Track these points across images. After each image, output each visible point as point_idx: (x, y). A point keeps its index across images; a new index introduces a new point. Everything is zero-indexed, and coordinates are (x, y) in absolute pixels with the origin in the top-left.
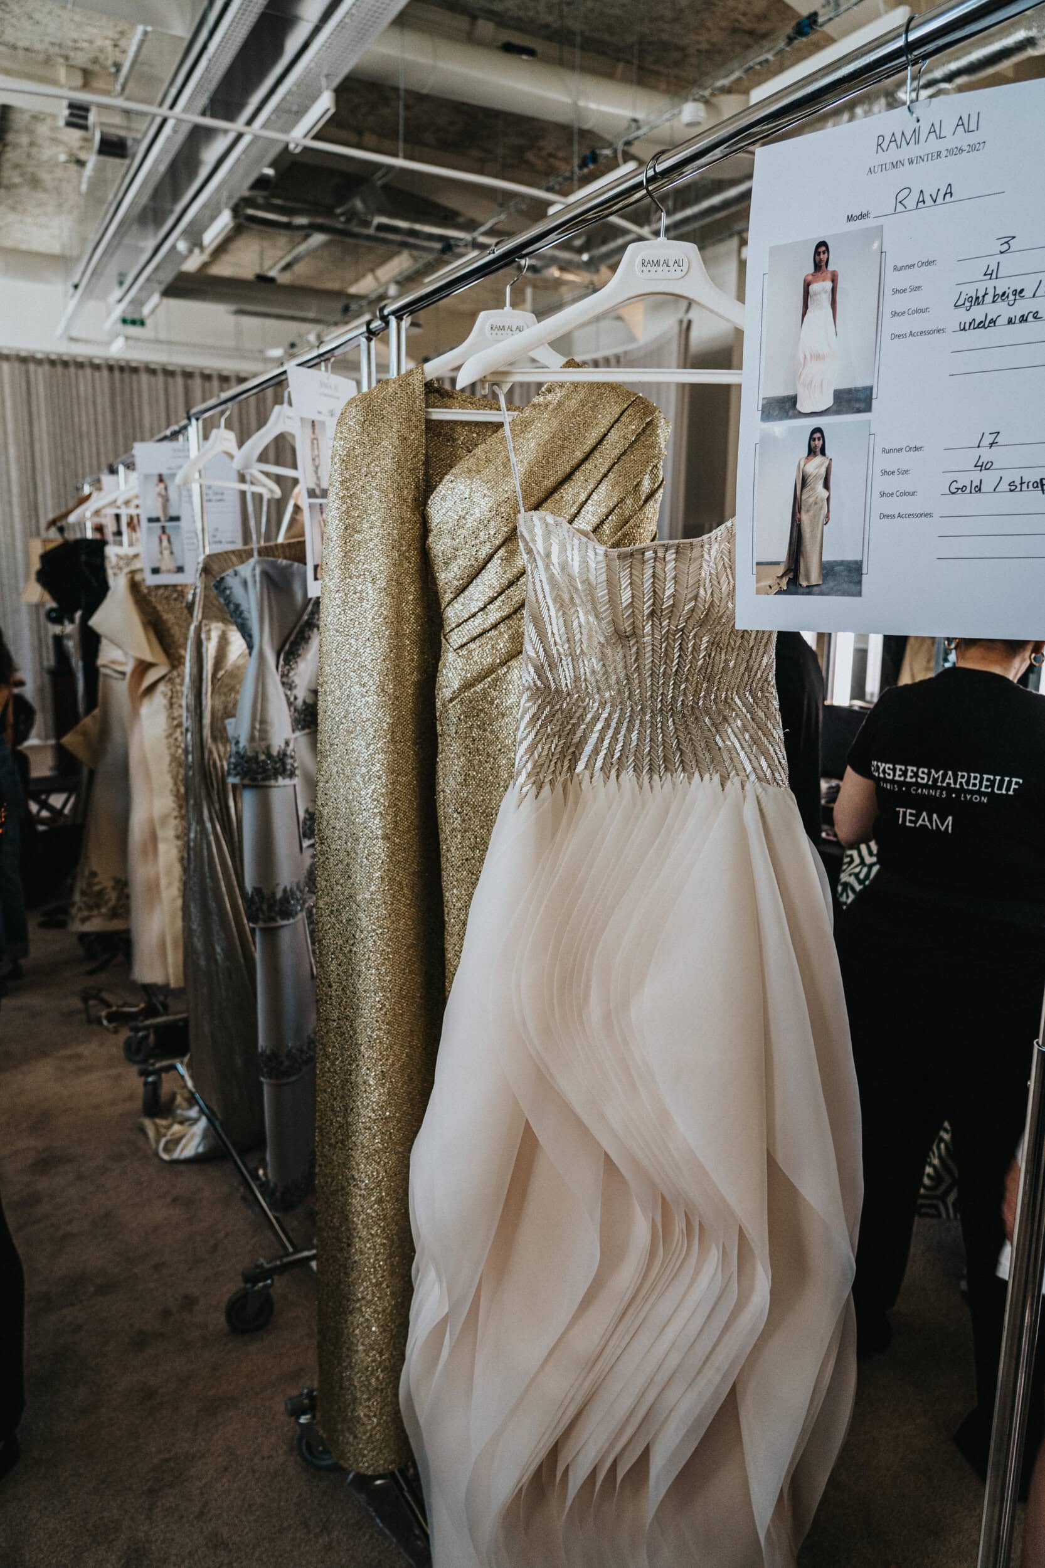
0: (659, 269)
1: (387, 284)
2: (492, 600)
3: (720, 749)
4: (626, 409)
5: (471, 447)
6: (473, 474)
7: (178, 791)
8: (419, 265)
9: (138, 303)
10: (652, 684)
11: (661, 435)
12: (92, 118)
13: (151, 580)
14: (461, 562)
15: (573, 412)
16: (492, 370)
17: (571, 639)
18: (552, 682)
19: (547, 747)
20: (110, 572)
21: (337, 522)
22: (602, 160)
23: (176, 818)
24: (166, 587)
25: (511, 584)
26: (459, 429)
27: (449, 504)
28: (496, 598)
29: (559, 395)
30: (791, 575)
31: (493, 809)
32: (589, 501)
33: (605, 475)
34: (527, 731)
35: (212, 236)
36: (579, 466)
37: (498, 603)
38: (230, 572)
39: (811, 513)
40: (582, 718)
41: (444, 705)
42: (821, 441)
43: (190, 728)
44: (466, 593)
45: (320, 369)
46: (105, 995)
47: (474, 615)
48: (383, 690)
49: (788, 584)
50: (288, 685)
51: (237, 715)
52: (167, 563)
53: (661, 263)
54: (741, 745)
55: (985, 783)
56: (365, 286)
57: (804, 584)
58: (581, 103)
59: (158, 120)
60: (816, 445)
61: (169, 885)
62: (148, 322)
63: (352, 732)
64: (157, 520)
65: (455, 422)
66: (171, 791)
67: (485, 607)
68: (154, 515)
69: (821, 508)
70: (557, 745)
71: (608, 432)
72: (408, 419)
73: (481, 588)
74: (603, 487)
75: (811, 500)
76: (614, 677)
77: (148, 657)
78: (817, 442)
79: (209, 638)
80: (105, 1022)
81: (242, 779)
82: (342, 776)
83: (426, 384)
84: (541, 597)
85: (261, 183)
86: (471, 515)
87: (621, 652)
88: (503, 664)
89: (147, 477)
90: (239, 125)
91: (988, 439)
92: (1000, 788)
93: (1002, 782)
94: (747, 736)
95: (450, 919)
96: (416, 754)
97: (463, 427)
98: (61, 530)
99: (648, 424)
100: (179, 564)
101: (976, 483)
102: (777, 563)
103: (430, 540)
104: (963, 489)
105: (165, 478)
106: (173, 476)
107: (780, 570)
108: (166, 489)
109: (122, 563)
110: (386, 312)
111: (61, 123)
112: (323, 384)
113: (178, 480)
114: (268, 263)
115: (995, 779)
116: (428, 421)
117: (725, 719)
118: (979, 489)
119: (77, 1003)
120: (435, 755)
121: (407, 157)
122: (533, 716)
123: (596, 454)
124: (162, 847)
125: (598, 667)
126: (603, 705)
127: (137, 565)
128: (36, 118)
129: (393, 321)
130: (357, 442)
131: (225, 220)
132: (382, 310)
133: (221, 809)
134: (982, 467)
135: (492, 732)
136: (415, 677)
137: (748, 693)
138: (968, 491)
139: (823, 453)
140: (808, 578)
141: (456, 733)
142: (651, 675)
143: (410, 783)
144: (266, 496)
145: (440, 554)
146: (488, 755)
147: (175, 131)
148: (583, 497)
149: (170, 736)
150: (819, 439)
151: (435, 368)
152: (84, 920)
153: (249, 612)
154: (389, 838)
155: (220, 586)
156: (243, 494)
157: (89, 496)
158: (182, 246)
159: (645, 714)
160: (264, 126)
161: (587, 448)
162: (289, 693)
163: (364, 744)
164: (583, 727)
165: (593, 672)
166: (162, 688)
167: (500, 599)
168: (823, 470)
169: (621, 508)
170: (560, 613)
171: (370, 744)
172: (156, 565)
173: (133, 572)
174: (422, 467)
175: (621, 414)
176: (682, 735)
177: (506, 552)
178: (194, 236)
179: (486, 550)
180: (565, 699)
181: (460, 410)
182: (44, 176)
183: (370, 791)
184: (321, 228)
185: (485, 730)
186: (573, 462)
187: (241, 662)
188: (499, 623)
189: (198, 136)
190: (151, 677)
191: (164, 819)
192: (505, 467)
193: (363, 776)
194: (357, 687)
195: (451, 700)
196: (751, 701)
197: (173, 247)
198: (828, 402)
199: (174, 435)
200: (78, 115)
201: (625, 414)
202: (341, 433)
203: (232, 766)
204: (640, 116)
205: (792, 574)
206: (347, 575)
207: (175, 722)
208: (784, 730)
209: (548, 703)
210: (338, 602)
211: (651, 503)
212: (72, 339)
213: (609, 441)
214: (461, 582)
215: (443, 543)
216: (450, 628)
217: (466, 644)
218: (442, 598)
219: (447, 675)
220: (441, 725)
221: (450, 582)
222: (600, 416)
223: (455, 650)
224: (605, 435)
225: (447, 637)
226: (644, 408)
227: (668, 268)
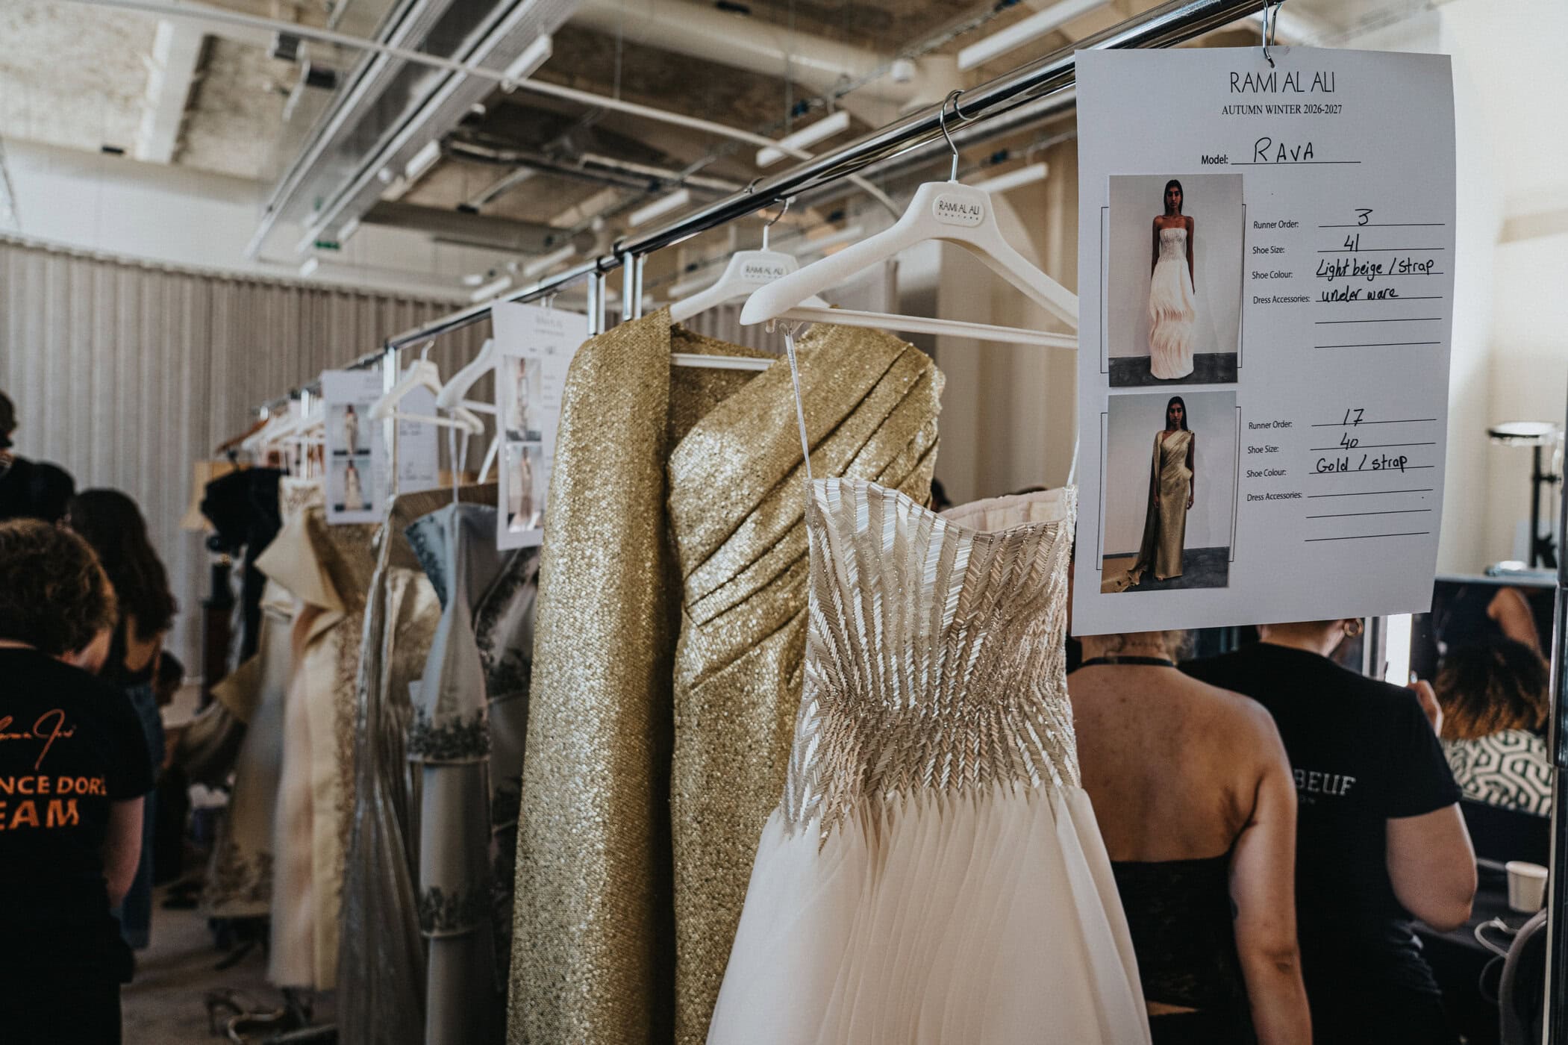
0: (956, 214)
1: (592, 217)
2: (743, 569)
4: (896, 360)
5: (719, 396)
6: (725, 427)
7: (343, 753)
8: (626, 201)
9: (334, 227)
11: (935, 388)
12: (302, 50)
13: (334, 518)
14: (708, 525)
15: (838, 362)
20: (284, 506)
21: (565, 477)
22: (812, 111)
23: (338, 785)
24: (349, 526)
25: (766, 551)
26: (707, 377)
27: (692, 460)
28: (747, 567)
29: (821, 342)
30: (1145, 568)
31: (741, 817)
32: (857, 460)
33: (875, 432)
35: (415, 166)
36: (844, 420)
37: (749, 573)
38: (426, 517)
39: (1172, 496)
41: (685, 692)
42: (1181, 413)
43: (367, 689)
44: (713, 560)
45: (539, 304)
46: (236, 999)
47: (722, 586)
48: (612, 673)
49: (1141, 579)
50: (483, 642)
51: (424, 676)
52: (352, 499)
53: (958, 208)
55: (1312, 781)
56: (569, 218)
57: (1161, 577)
58: (794, 58)
59: (370, 55)
60: (1176, 416)
61: (324, 865)
62: (345, 247)
63: (572, 723)
64: (344, 453)
65: (703, 369)
66: (335, 754)
67: (735, 577)
68: (341, 447)
69: (1184, 490)
71: (877, 383)
72: (651, 365)
73: (731, 555)
74: (872, 445)
75: (1172, 481)
77: (322, 602)
78: (1176, 414)
79: (394, 588)
80: (233, 1034)
81: (425, 756)
82: (557, 775)
83: (671, 327)
85: (470, 119)
86: (722, 472)
88: (754, 644)
89: (334, 408)
90: (454, 62)
91: (1353, 416)
92: (1330, 788)
93: (1331, 780)
95: (684, 955)
96: (649, 748)
97: (712, 374)
98: (232, 456)
99: (920, 376)
100: (368, 500)
101: (1343, 461)
102: (1130, 555)
103: (672, 498)
104: (1330, 468)
105: (356, 410)
106: (365, 408)
107: (1132, 564)
108: (356, 420)
109: (298, 496)
110: (621, 248)
111: (269, 53)
112: (539, 320)
113: (372, 413)
114: (470, 194)
115: (1323, 778)
116: (674, 368)
117: (1026, 717)
118: (1345, 468)
119: (198, 1007)
120: (671, 751)
121: (623, 99)
123: (864, 407)
124: (319, 821)
127: (315, 500)
128: (244, 48)
129: (629, 258)
130: (591, 389)
131: (431, 152)
132: (616, 246)
133: (396, 783)
134: (1348, 444)
135: (741, 724)
136: (650, 657)
138: (1335, 469)
139: (1184, 427)
140: (1165, 570)
141: (699, 725)
143: (640, 785)
144: (467, 431)
145: (684, 516)
146: (736, 753)
147: (387, 65)
148: (849, 455)
149: (337, 691)
150: (1179, 411)
151: (681, 311)
152: (218, 903)
153: (444, 562)
154: (614, 854)
155: (413, 533)
156: (442, 431)
157: (265, 422)
158: (385, 175)
160: (481, 64)
161: (853, 400)
162: (484, 653)
163: (586, 737)
166: (332, 635)
167: (753, 568)
168: (1185, 446)
169: (893, 468)
171: (594, 737)
172: (339, 502)
173: (312, 509)
174: (666, 418)
175: (892, 365)
177: (762, 515)
178: (398, 166)
179: (738, 512)
181: (708, 356)
182: (248, 104)
183: (591, 795)
184: (527, 163)
185: (733, 722)
186: (838, 417)
187: (429, 613)
188: (751, 596)
189: (411, 72)
190: (321, 623)
191: (324, 787)
192: (761, 420)
193: (584, 777)
194: (580, 670)
195: (694, 686)
197: (376, 177)
198: (1188, 368)
199: (368, 364)
200: (288, 46)
201: (897, 364)
202: (574, 377)
203: (413, 741)
204: (851, 71)
205: (1146, 566)
206: (573, 537)
207: (346, 675)
210: (562, 568)
211: (925, 463)
212: (262, 260)
213: (878, 394)
214: (708, 548)
215: (688, 503)
216: (693, 600)
217: (711, 620)
218: (684, 565)
219: (688, 656)
220: (680, 715)
221: (695, 547)
222: (867, 367)
223: (698, 626)
224: (874, 387)
225: (689, 611)
226: (916, 359)
227: (965, 215)
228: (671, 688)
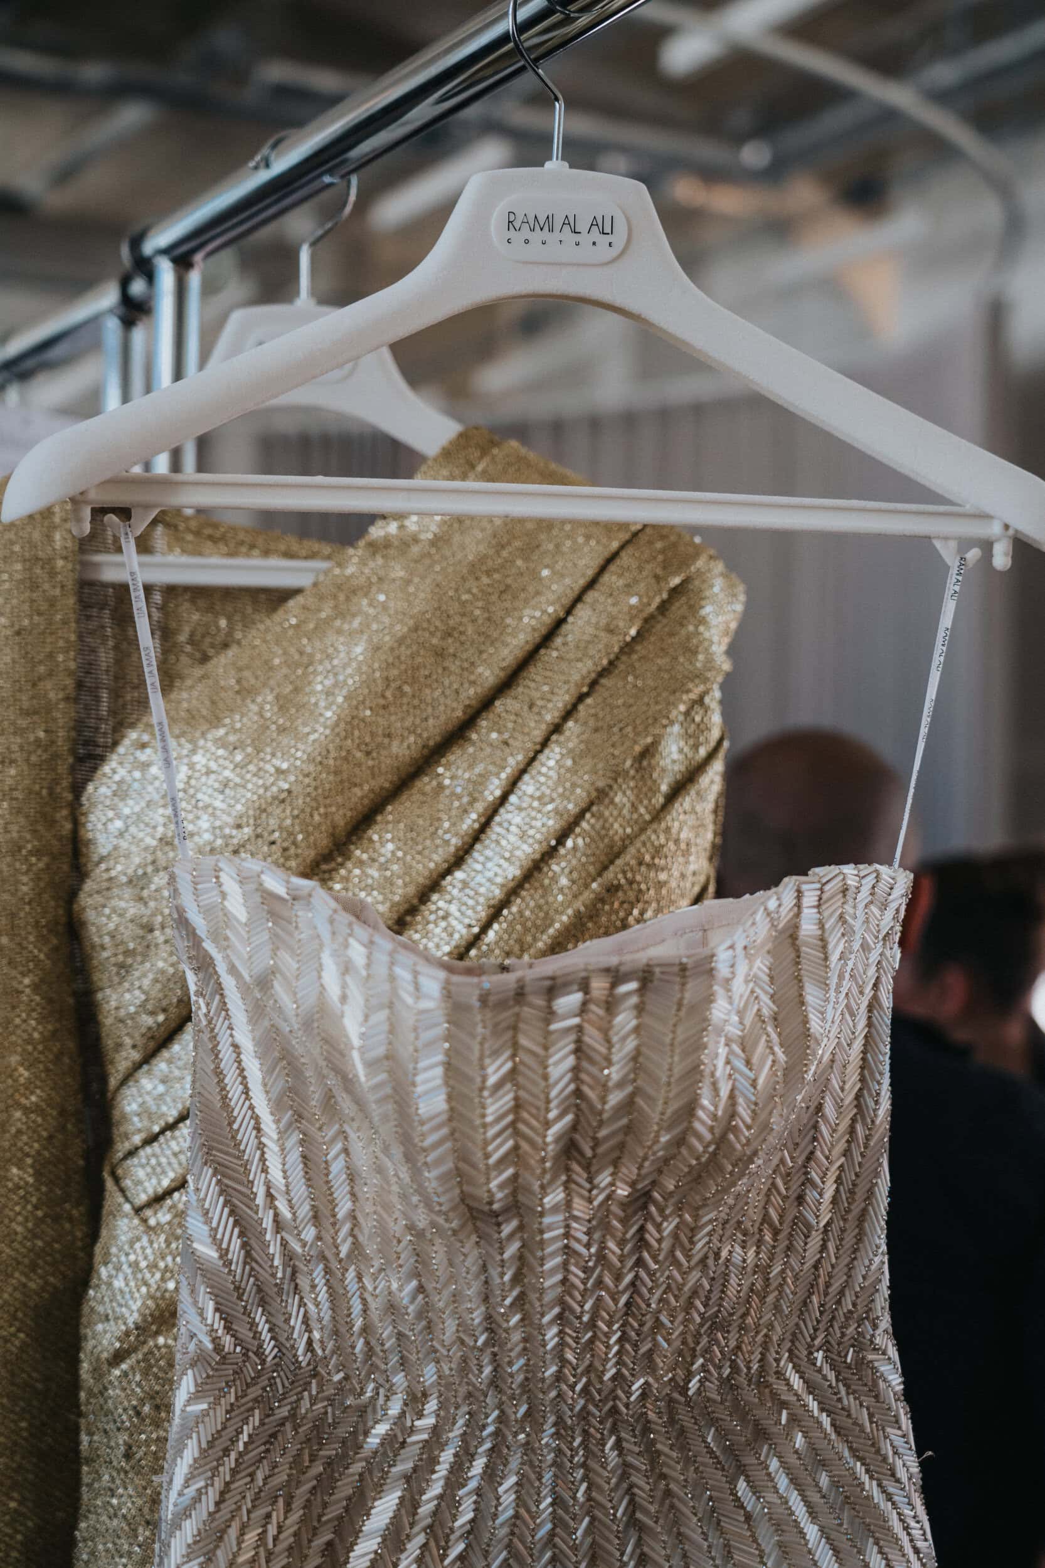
0: (552, 238)
3: (748, 1517)
4: (615, 556)
10: (562, 1344)
11: (713, 620)
16: (108, 475)
17: (325, 1211)
18: (266, 1336)
19: (251, 1537)
32: (513, 799)
33: (557, 728)
34: (191, 1491)
36: (486, 704)
40: (353, 1442)
41: (100, 1373)
44: (175, 1047)
53: (558, 225)
54: (808, 1504)
70: (280, 1529)
71: (569, 612)
74: (551, 759)
76: (451, 1326)
84: (235, 1092)
87: (476, 1252)
94: (824, 1480)
99: (675, 592)
110: (147, 250)
117: (761, 1434)
122: (211, 1444)
123: (535, 672)
125: (405, 1291)
126: (415, 1400)
129: (163, 269)
137: (820, 1355)
141: (128, 1456)
142: (560, 1316)
145: (110, 940)
148: (494, 790)
159: (539, 1429)
161: (509, 657)
164: (357, 1467)
165: (392, 1308)
169: (601, 815)
170: (296, 1136)
175: (602, 569)
176: (641, 1482)
180: (307, 1386)
186: (471, 694)
192: (284, 708)
195: (118, 1357)
196: (831, 1376)
201: (616, 564)
208: (919, 1453)
209: (255, 1400)
211: (686, 802)
213: (570, 638)
214: (161, 1018)
215: (114, 911)
216: (127, 1146)
217: (168, 1193)
218: (112, 1062)
219: (109, 1285)
220: (90, 1434)
221: (132, 1017)
222: (545, 573)
223: (138, 1210)
224: (559, 623)
225: (120, 1172)
226: (663, 551)
227: (577, 237)
228: (75, 1363)
